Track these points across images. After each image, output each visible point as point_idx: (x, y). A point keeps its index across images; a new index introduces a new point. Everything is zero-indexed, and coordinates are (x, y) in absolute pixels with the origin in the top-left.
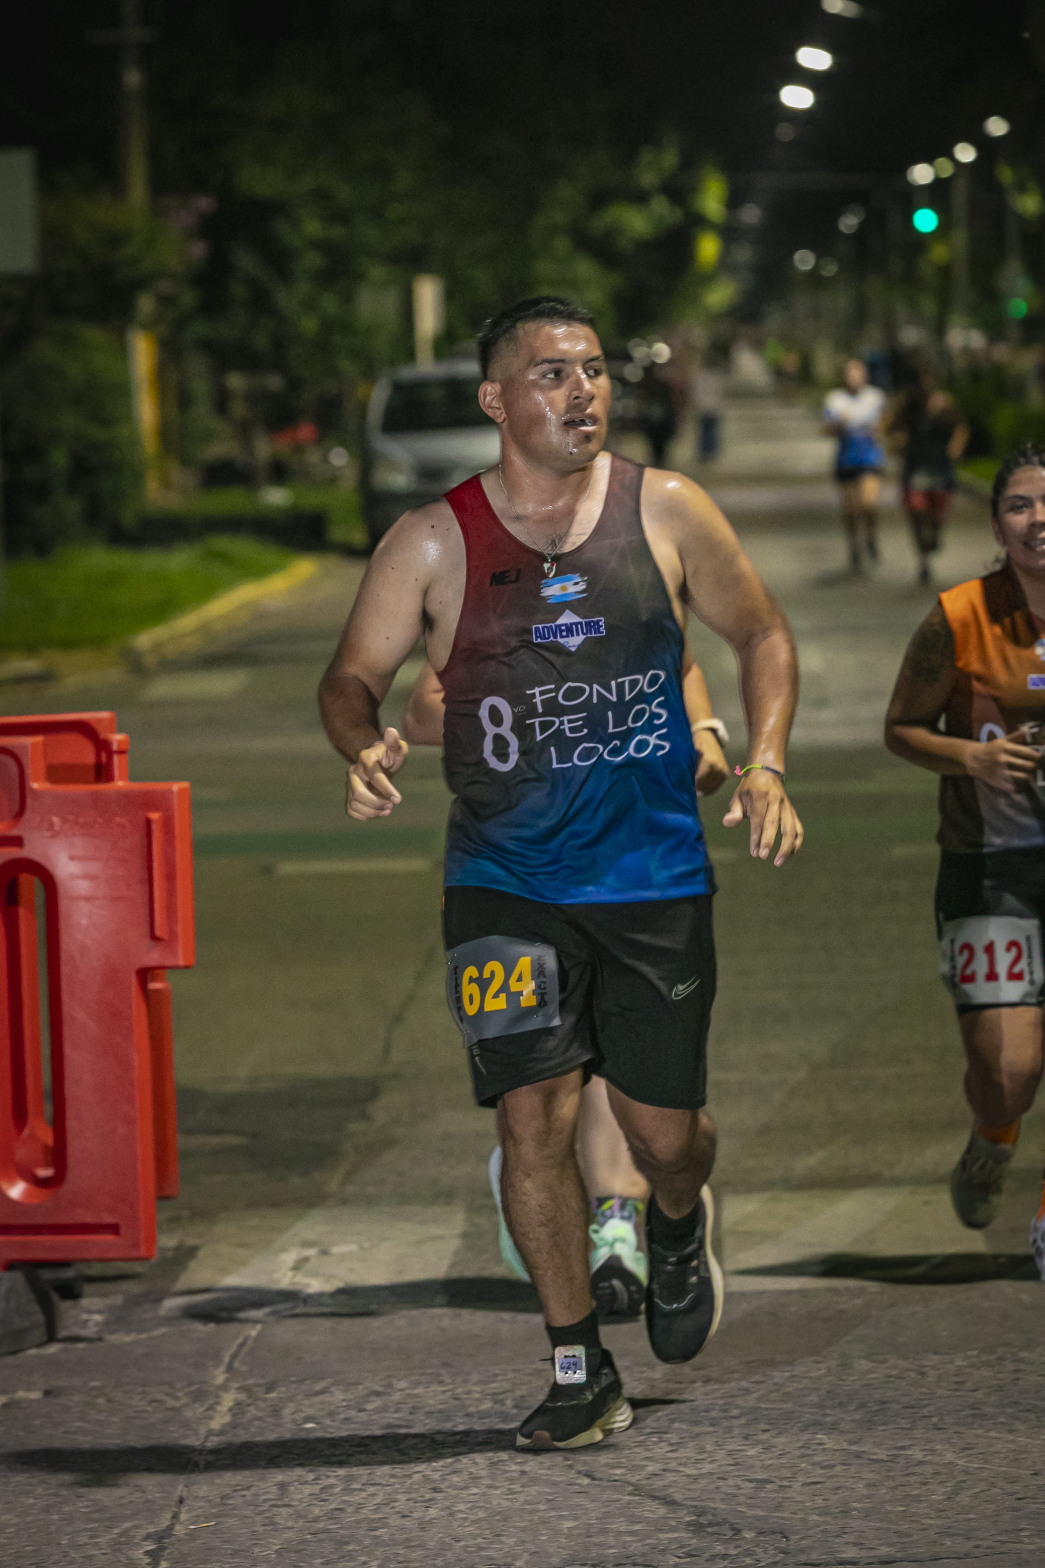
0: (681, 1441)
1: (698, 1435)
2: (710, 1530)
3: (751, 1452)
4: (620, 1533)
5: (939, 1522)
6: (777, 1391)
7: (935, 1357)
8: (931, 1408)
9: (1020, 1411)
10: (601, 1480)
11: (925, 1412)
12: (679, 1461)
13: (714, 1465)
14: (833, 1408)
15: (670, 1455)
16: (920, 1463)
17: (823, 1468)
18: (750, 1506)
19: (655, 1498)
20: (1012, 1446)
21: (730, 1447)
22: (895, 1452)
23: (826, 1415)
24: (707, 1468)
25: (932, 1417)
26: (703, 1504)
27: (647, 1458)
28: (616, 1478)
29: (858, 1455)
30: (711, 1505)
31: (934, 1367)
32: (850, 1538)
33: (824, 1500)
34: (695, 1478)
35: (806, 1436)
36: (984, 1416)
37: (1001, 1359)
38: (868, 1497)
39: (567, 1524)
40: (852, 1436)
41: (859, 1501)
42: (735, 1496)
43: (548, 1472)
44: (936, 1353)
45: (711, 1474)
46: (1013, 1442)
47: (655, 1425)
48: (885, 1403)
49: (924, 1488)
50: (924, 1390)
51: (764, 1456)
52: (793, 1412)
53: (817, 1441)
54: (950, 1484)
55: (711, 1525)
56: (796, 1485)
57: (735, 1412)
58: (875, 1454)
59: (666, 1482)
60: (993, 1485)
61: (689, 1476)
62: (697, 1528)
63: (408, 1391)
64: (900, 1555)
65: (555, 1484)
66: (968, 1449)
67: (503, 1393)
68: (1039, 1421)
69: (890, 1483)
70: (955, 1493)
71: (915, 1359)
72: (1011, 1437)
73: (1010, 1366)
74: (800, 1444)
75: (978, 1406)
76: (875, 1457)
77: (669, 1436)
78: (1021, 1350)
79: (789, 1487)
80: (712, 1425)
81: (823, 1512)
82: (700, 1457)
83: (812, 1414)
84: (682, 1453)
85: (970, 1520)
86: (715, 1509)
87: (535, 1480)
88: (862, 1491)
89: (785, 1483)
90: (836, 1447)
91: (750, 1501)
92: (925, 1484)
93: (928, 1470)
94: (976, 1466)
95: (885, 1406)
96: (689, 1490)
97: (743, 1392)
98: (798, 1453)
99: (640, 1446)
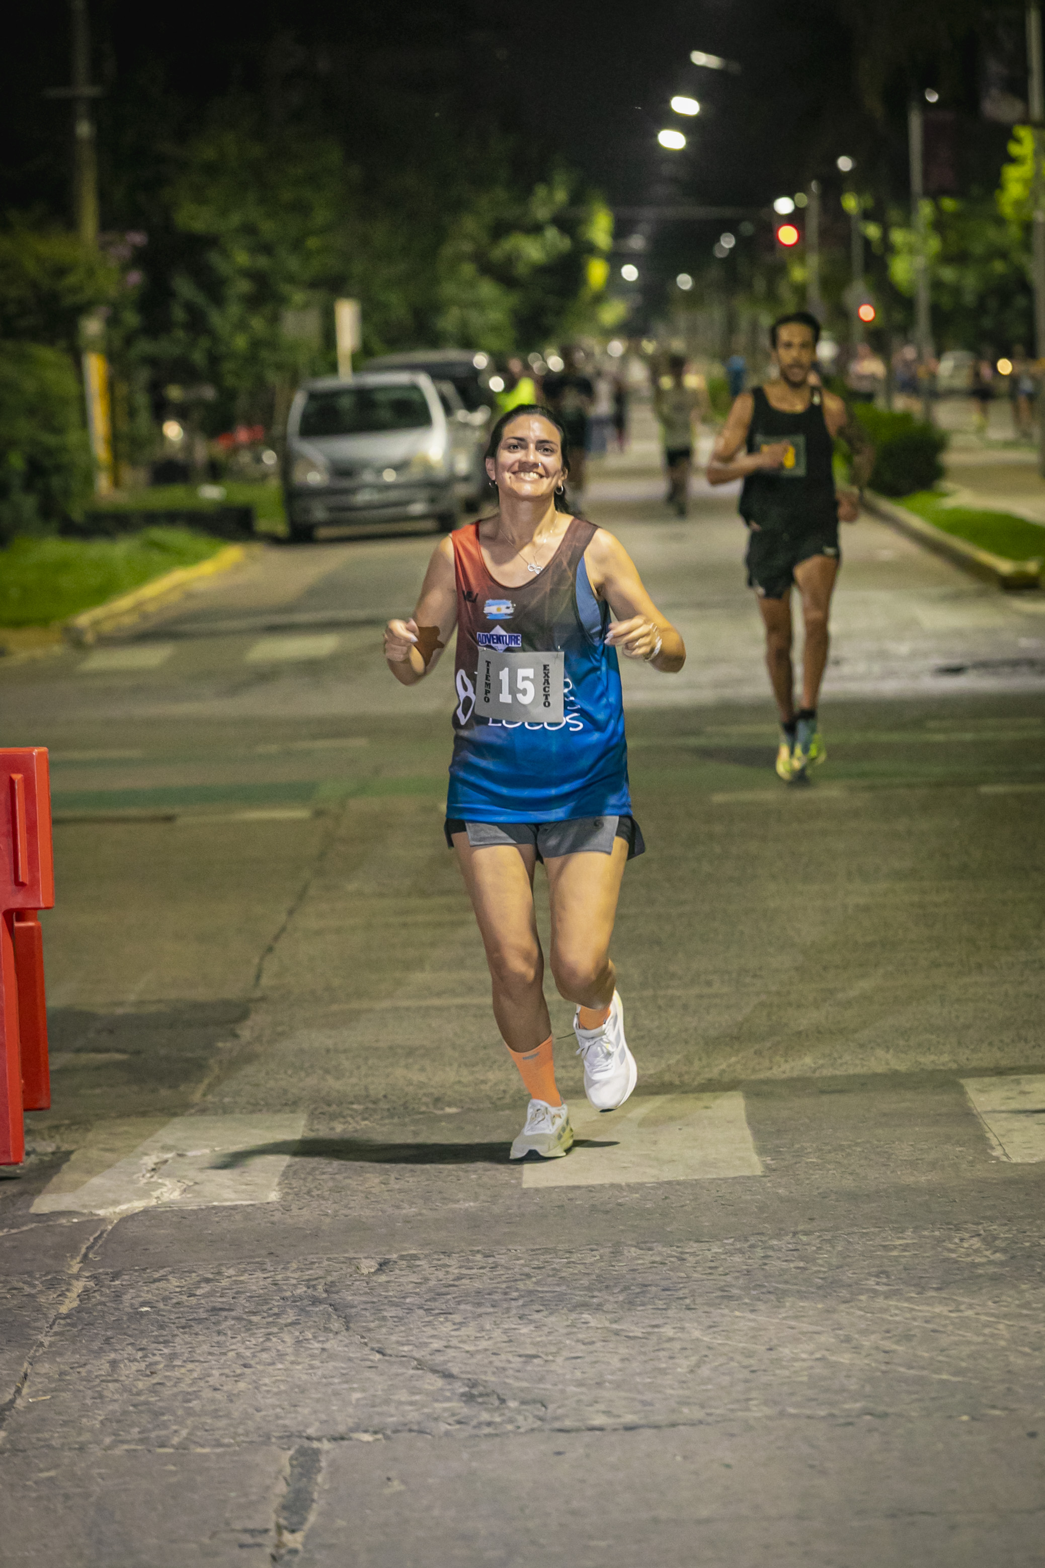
0: (464, 1321)
1: (480, 1315)
2: (480, 1400)
3: (524, 1330)
4: (401, 1403)
5: (681, 1392)
6: (553, 1276)
7: (695, 1245)
8: (686, 1291)
9: (763, 1293)
10: (391, 1356)
11: (680, 1294)
12: (460, 1339)
13: (490, 1342)
14: (600, 1290)
15: (453, 1333)
16: (671, 1340)
17: (584, 1344)
18: (517, 1378)
19: (434, 1371)
20: (752, 1324)
21: (506, 1327)
22: (650, 1330)
23: (593, 1297)
24: (483, 1344)
25: (686, 1298)
26: (475, 1377)
27: (433, 1336)
28: (404, 1354)
29: (617, 1333)
30: (483, 1377)
31: (693, 1254)
32: (601, 1407)
33: (583, 1373)
34: (472, 1354)
35: (573, 1316)
36: (730, 1298)
37: (752, 1246)
38: (620, 1370)
39: (356, 1395)
40: (612, 1315)
41: (612, 1374)
42: (504, 1369)
43: (346, 1349)
44: (698, 1241)
45: (486, 1350)
46: (754, 1320)
47: (444, 1307)
48: (646, 1286)
49: (671, 1361)
50: (683, 1275)
51: (535, 1334)
52: (566, 1294)
53: (583, 1321)
54: (694, 1359)
55: (481, 1395)
56: (560, 1360)
57: (515, 1294)
58: (633, 1331)
59: (446, 1358)
60: (732, 1359)
61: (467, 1352)
62: (469, 1398)
63: (234, 1278)
64: (642, 1422)
65: (350, 1359)
66: (714, 1327)
67: (316, 1279)
68: (779, 1302)
69: (643, 1358)
70: (698, 1365)
71: (678, 1247)
72: (752, 1316)
73: (760, 1252)
74: (569, 1323)
75: (727, 1289)
76: (631, 1334)
77: (453, 1316)
78: (771, 1239)
79: (553, 1361)
80: (493, 1306)
81: (580, 1384)
82: (478, 1335)
83: (581, 1296)
84: (464, 1331)
85: (707, 1390)
86: (486, 1381)
87: (332, 1357)
88: (615, 1362)
89: (550, 1358)
90: (599, 1326)
91: (517, 1374)
92: (671, 1358)
93: (677, 1345)
94: (720, 1342)
95: (645, 1289)
96: (466, 1364)
97: (523, 1277)
98: (565, 1331)
99: (427, 1325)
